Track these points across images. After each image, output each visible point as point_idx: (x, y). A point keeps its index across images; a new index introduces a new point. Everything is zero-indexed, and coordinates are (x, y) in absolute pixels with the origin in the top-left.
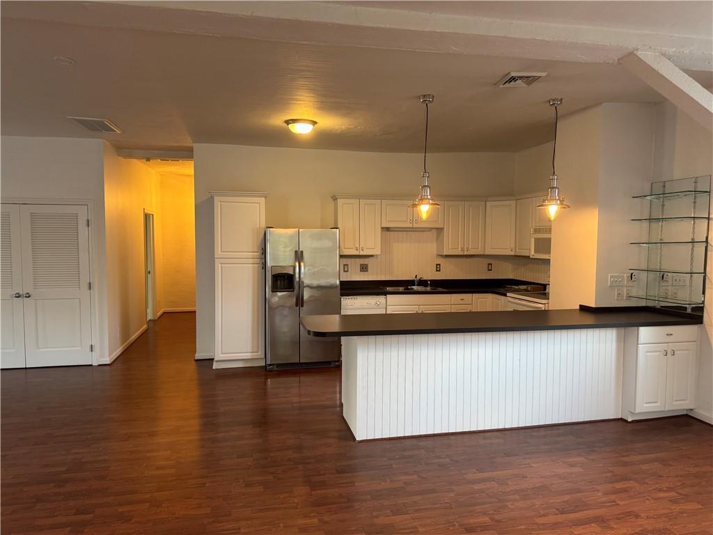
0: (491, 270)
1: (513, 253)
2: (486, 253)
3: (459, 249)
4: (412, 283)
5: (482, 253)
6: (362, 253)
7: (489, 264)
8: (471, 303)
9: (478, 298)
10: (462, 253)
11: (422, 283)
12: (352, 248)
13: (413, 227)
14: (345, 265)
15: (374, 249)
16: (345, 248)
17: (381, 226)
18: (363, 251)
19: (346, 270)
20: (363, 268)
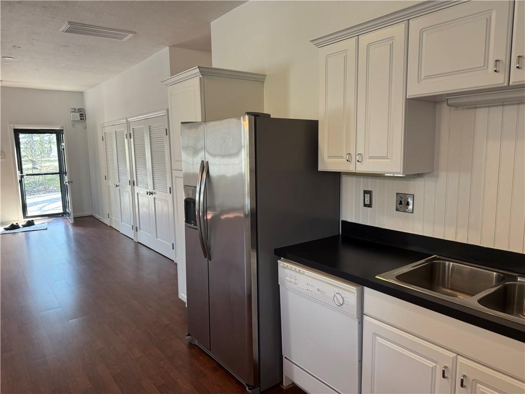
6: (360, 168)
12: (341, 157)
13: (506, 84)
14: (365, 192)
15: (386, 158)
16: (330, 157)
17: (408, 97)
18: (362, 164)
19: (367, 202)
20: (403, 203)
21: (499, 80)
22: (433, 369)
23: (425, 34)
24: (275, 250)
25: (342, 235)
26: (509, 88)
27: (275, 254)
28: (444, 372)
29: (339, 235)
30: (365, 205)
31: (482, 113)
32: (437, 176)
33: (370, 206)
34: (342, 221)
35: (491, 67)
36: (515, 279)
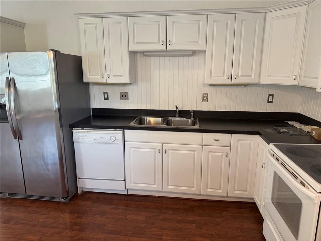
0: (272, 102)
1: (295, 83)
2: (262, 82)
3: (225, 77)
4: (172, 113)
5: (256, 82)
6: (109, 81)
7: (269, 95)
8: (229, 145)
9: (239, 140)
10: (228, 82)
11: (184, 114)
12: (98, 75)
13: (166, 50)
14: (104, 93)
15: (121, 76)
16: (90, 75)
17: (129, 50)
18: (110, 79)
19: (106, 97)
20: (123, 96)
21: (163, 48)
22: (155, 152)
23: (135, 25)
24: (69, 125)
25: (92, 115)
26: (166, 51)
27: (69, 127)
28: (159, 151)
29: (91, 116)
30: (105, 99)
31: (153, 59)
32: (137, 84)
33: (107, 99)
34: (92, 108)
35: (161, 43)
36: (168, 118)
